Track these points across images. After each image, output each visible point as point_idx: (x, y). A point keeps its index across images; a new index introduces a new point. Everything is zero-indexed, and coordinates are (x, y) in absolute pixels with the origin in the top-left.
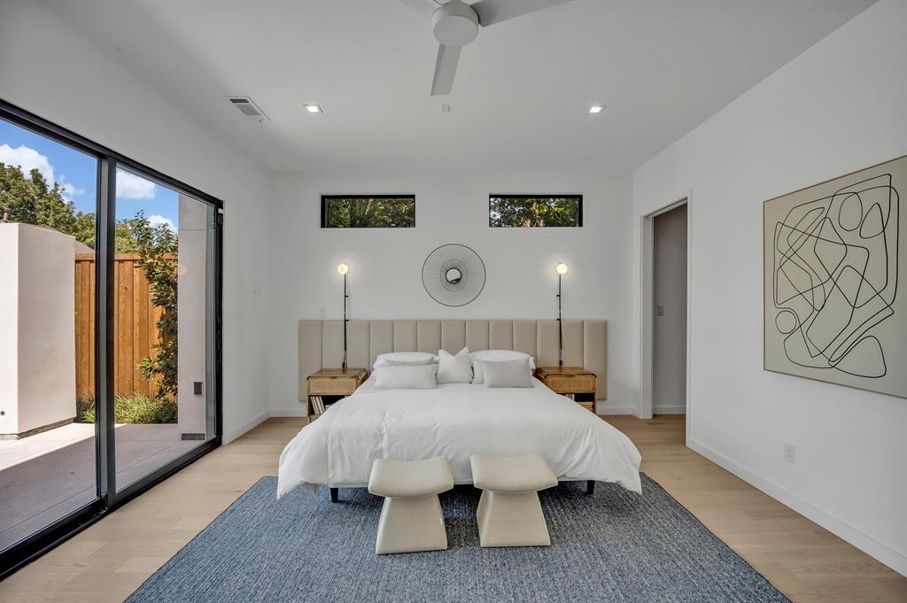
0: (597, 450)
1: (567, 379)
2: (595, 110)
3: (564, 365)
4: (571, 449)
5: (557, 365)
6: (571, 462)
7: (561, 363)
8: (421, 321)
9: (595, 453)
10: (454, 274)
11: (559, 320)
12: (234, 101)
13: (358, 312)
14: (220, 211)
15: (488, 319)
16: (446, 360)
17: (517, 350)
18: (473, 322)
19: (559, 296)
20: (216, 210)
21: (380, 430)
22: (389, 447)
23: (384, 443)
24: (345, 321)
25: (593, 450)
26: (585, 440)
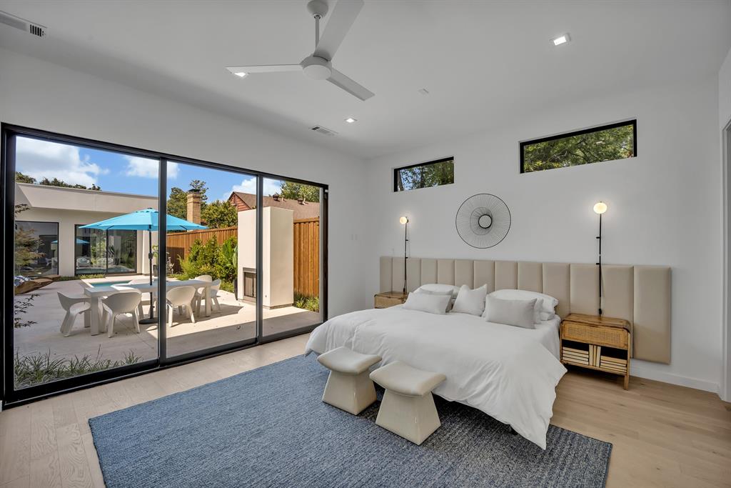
0: (498, 386)
1: (588, 328)
2: (560, 40)
3: (605, 314)
4: (476, 379)
5: (596, 313)
6: (474, 391)
7: (600, 311)
8: (458, 260)
9: (495, 389)
10: (485, 221)
11: (599, 264)
12: (314, 129)
13: (415, 252)
14: (326, 191)
15: (515, 260)
16: (463, 294)
17: (545, 294)
18: (502, 263)
19: (600, 238)
20: (324, 191)
21: (354, 330)
22: (355, 342)
23: (353, 339)
24: (406, 258)
25: (493, 387)
26: (490, 375)
